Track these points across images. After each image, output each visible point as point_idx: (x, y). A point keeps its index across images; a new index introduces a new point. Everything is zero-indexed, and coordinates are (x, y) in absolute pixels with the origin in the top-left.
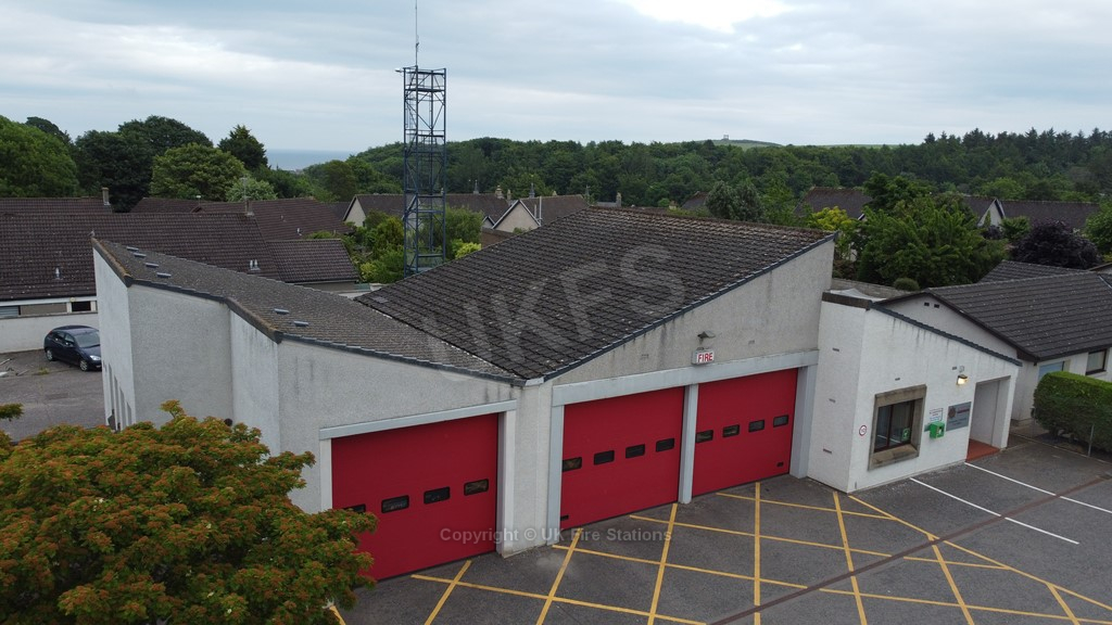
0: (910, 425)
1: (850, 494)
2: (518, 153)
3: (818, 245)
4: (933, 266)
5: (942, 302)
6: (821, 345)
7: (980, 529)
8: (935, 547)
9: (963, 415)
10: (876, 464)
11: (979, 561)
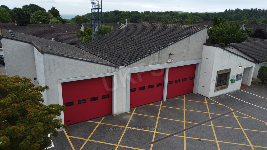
0: (226, 79)
1: (209, 98)
2: (124, 14)
3: (203, 29)
4: (229, 40)
5: (234, 47)
6: (203, 57)
7: (245, 108)
8: (233, 113)
9: (240, 77)
10: (217, 90)
11: (246, 116)
